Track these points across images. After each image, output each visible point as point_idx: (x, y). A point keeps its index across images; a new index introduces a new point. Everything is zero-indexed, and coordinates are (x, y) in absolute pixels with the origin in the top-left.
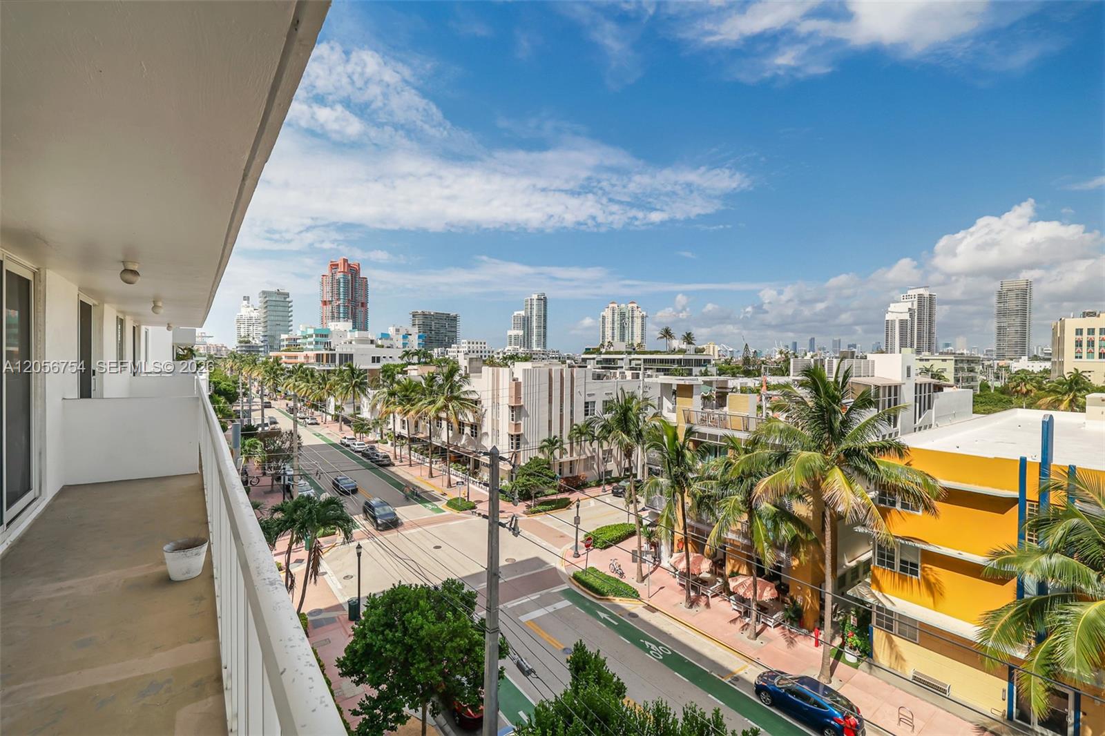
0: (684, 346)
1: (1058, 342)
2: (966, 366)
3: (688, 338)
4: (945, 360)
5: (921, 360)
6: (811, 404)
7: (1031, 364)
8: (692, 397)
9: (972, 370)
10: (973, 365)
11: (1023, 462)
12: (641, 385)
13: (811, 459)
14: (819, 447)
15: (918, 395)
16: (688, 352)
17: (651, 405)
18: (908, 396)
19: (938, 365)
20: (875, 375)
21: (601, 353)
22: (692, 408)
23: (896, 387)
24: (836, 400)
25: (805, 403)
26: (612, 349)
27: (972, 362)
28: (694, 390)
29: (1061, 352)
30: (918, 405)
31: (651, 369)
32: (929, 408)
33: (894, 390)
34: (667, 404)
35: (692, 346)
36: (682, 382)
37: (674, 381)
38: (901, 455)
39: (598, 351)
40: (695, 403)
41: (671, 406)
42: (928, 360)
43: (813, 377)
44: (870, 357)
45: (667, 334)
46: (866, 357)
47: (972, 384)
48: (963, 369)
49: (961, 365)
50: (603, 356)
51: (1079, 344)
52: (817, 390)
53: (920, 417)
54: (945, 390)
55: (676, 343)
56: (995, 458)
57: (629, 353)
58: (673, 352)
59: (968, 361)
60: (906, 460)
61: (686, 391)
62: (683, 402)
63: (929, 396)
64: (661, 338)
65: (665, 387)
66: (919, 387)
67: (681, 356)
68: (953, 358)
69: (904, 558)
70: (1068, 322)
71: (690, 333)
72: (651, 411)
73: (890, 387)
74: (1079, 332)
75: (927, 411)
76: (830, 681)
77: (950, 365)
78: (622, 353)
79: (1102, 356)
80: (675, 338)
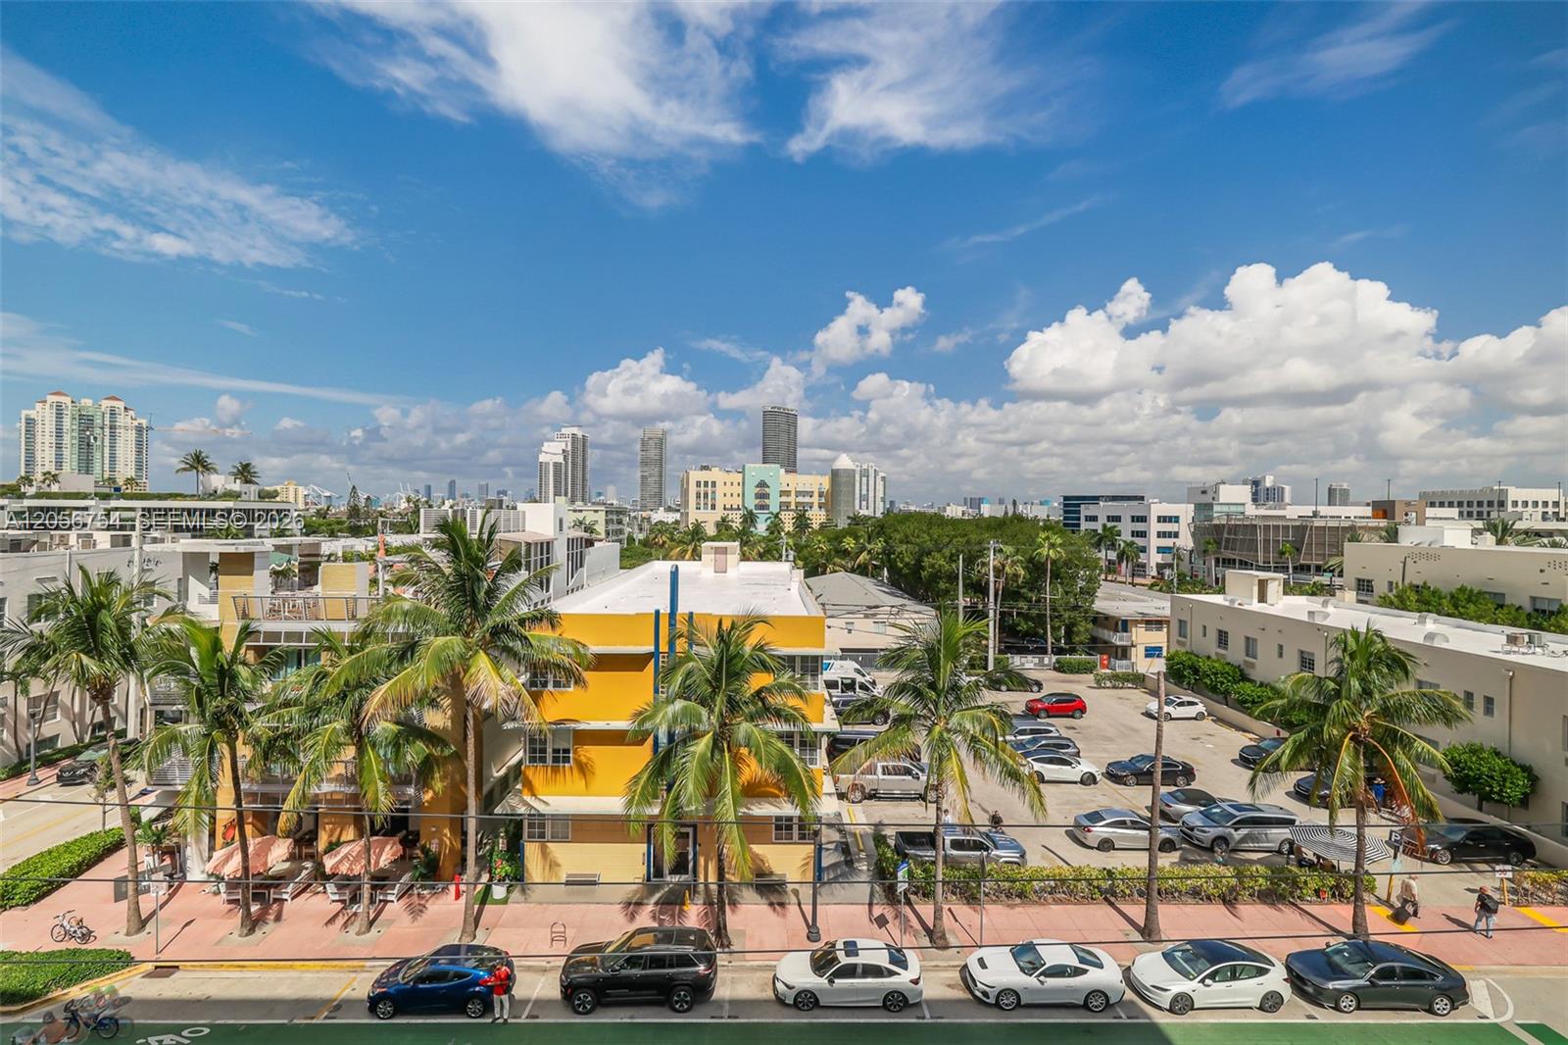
0: (237, 486)
1: (684, 492)
2: (615, 518)
3: (245, 473)
4: (596, 511)
5: (575, 511)
6: (447, 571)
7: (667, 515)
8: (252, 575)
9: (620, 522)
10: (621, 516)
11: (657, 612)
12: (136, 558)
13: (448, 647)
14: (459, 628)
15: (570, 551)
16: (244, 497)
17: (159, 594)
18: (560, 554)
19: (590, 517)
20: (527, 529)
21: (22, 496)
22: (250, 592)
23: (548, 543)
24: (479, 563)
25: (439, 570)
26: (55, 488)
27: (621, 513)
28: (256, 560)
29: (686, 503)
30: (570, 562)
32: (581, 566)
33: (546, 546)
34: (197, 588)
35: (253, 488)
36: (232, 549)
37: (214, 547)
38: (553, 627)
39: (14, 492)
40: (259, 583)
41: (206, 592)
42: (581, 511)
43: (451, 534)
44: (521, 506)
45: (198, 463)
46: (514, 508)
47: (621, 537)
48: (612, 521)
49: (610, 517)
50: (27, 503)
51: (698, 495)
52: (455, 552)
53: (572, 577)
54: (596, 544)
55: (218, 481)
56: (637, 614)
57: (106, 497)
58: (213, 495)
59: (617, 512)
60: (559, 631)
61: (241, 563)
62: (233, 585)
63: (581, 552)
64: (185, 469)
65: (194, 562)
66: (571, 542)
67: (230, 504)
68: (604, 509)
69: (556, 747)
70: (691, 473)
71: (248, 465)
72: (159, 605)
73: (542, 544)
74: (698, 484)
75: (580, 570)
76: (475, 937)
77: (601, 517)
78: (85, 496)
79: (713, 507)
80: (216, 471)
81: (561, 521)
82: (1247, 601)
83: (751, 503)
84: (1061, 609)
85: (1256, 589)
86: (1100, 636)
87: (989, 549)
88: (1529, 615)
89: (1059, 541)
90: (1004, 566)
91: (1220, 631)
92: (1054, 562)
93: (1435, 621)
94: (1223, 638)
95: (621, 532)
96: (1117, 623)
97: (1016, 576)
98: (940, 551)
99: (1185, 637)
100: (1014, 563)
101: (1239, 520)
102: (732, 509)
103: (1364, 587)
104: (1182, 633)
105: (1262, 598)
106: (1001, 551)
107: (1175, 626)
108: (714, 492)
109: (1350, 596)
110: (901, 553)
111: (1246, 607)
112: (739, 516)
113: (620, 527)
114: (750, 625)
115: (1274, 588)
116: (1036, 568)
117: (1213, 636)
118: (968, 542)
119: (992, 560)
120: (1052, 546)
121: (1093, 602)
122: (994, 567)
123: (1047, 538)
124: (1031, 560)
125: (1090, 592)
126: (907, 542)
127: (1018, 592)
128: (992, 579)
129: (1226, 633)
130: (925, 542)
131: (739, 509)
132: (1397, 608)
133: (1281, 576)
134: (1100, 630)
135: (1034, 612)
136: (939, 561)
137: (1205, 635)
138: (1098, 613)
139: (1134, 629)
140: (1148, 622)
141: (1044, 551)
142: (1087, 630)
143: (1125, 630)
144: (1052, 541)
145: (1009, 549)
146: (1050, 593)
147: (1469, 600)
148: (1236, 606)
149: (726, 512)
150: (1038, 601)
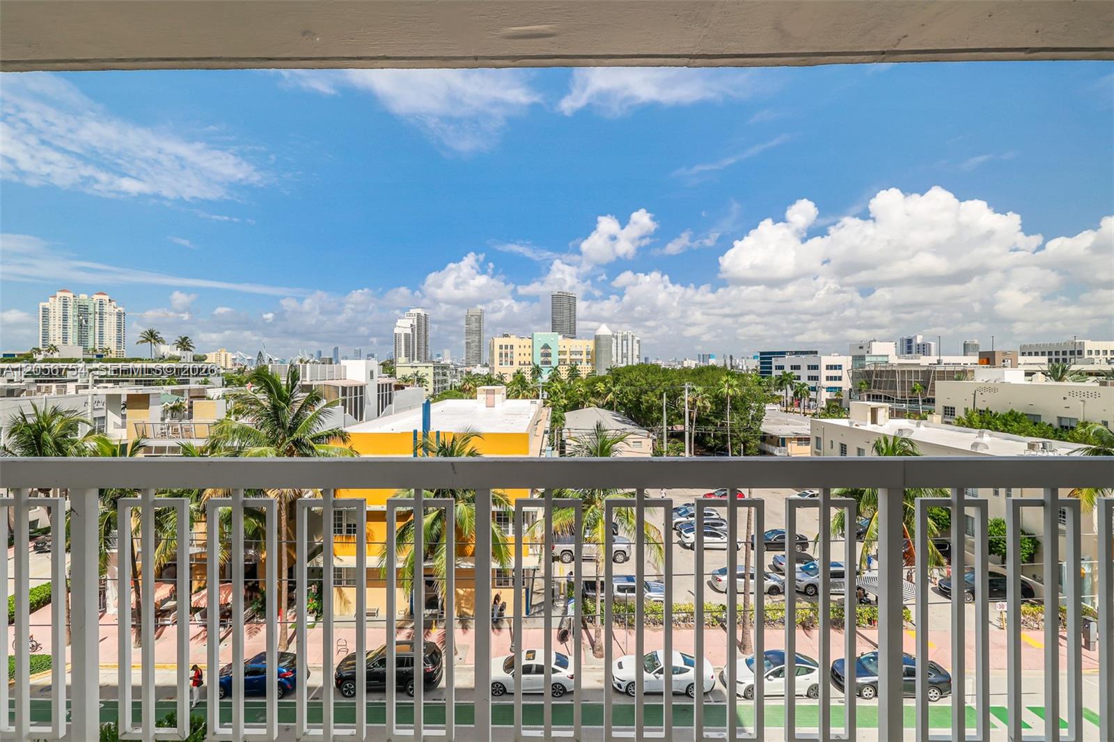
0: (178, 353)
1: (492, 353)
2: (441, 371)
3: (184, 344)
4: (427, 367)
6: (265, 404)
7: (482, 369)
8: (147, 409)
9: (444, 375)
10: (445, 370)
11: (415, 432)
13: (263, 454)
14: (273, 442)
15: (381, 393)
16: (183, 360)
18: (371, 395)
19: (422, 371)
20: (347, 378)
21: (34, 361)
22: (146, 420)
23: (361, 387)
25: (256, 402)
26: (56, 355)
27: (445, 368)
28: (151, 400)
29: (492, 361)
30: (381, 401)
31: (127, 381)
32: (390, 403)
33: (361, 389)
34: (113, 419)
35: (189, 353)
36: (134, 392)
38: (344, 441)
39: (29, 358)
40: (153, 415)
41: (119, 421)
44: (342, 362)
45: (152, 337)
46: (340, 364)
47: (445, 385)
48: (438, 374)
49: (437, 371)
51: (501, 355)
52: (270, 391)
53: (382, 410)
54: (406, 388)
55: (165, 350)
56: (402, 433)
57: (90, 361)
58: (162, 359)
59: (442, 367)
60: (349, 444)
61: (139, 402)
62: (134, 415)
63: (390, 394)
64: (142, 342)
65: (112, 400)
66: (381, 387)
67: (171, 365)
68: (432, 365)
69: (349, 523)
70: (496, 339)
71: (186, 338)
73: (356, 388)
74: (501, 347)
75: (389, 406)
76: (288, 648)
77: (430, 371)
78: (76, 361)
79: (512, 363)
80: (164, 343)
82: (863, 423)
83: (538, 360)
84: (737, 430)
85: (869, 414)
86: (767, 449)
87: (684, 389)
88: (1056, 430)
89: (735, 383)
90: (695, 401)
91: (842, 444)
92: (733, 398)
93: (990, 435)
94: (843, 449)
95: (445, 381)
96: (778, 440)
97: (705, 408)
98: (652, 391)
99: (820, 449)
100: (703, 399)
101: (883, 367)
102: (525, 364)
103: (949, 411)
104: (818, 447)
105: (874, 421)
106: (694, 390)
107: (813, 441)
108: (512, 353)
109: (937, 418)
110: (626, 393)
111: (861, 427)
112: (529, 369)
113: (445, 378)
114: (467, 438)
115: (883, 414)
116: (720, 401)
117: (837, 448)
118: (672, 385)
119: (687, 397)
120: (731, 386)
121: (760, 425)
122: (688, 401)
123: (727, 381)
124: (716, 396)
125: (758, 419)
126: (632, 385)
127: (708, 419)
128: (687, 410)
129: (845, 446)
130: (642, 385)
131: (530, 364)
132: (967, 427)
133: (888, 405)
134: (767, 445)
135: (719, 433)
136: (651, 398)
137: (832, 448)
138: (764, 433)
139: (789, 445)
140: (799, 439)
141: (725, 390)
142: (756, 446)
143: (784, 445)
144: (731, 383)
145: (700, 389)
146: (731, 419)
147: (1015, 420)
148: (854, 426)
149: (521, 367)
150: (722, 425)
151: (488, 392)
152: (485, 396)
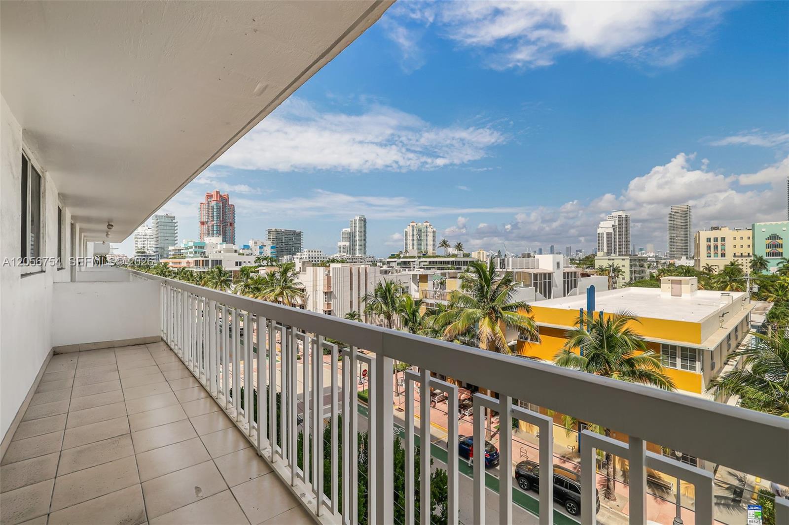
0: (456, 252)
1: (697, 246)
2: (638, 264)
3: (459, 247)
4: (623, 259)
5: (609, 259)
7: (688, 261)
9: (642, 266)
10: (642, 262)
11: (581, 310)
13: (474, 313)
16: (458, 256)
18: (558, 280)
19: (618, 263)
20: (540, 267)
21: (400, 258)
23: (549, 274)
26: (408, 255)
27: (642, 260)
28: (429, 277)
29: (699, 253)
30: (566, 285)
31: (434, 268)
32: (575, 287)
34: (414, 287)
35: (461, 252)
39: (398, 256)
42: (614, 259)
43: (477, 267)
44: (537, 256)
45: (445, 244)
46: (534, 257)
47: (642, 275)
48: (635, 265)
50: (402, 260)
51: (709, 247)
53: (568, 292)
55: (451, 250)
57: (419, 257)
58: (449, 256)
59: (639, 260)
61: (424, 278)
62: (422, 286)
63: (575, 281)
64: (440, 246)
65: (414, 277)
66: (566, 275)
67: (453, 259)
68: (628, 258)
70: (702, 233)
71: (460, 243)
73: (545, 274)
74: (709, 240)
75: (573, 289)
77: (627, 263)
78: (414, 257)
79: (723, 255)
80: (450, 247)
81: (558, 264)
83: (762, 251)
95: (643, 272)
102: (742, 256)
108: (723, 245)
112: (748, 261)
113: (642, 268)
114: (624, 320)
131: (749, 256)
149: (736, 259)
151: (673, 282)
152: (670, 285)
